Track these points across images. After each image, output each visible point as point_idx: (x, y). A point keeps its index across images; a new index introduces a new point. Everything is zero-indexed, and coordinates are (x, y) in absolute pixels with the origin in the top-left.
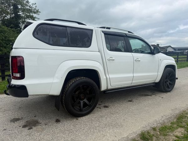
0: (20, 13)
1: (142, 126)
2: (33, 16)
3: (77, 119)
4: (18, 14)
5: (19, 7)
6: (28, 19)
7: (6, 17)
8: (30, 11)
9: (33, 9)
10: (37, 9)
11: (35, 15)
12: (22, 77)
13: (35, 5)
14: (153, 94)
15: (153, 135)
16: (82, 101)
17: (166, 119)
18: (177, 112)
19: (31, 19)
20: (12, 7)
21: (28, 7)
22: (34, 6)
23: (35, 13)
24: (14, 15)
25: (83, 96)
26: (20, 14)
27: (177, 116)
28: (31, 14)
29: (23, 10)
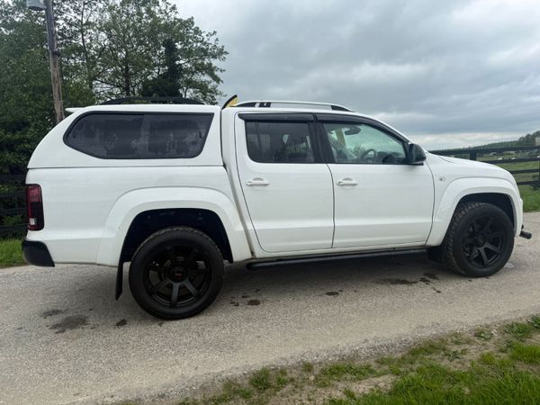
0: (181, 62)
1: (283, 356)
2: (211, 64)
3: (160, 325)
4: (177, 62)
5: (179, 47)
6: (200, 74)
7: (150, 73)
8: (204, 53)
9: (210, 47)
10: (219, 45)
11: (215, 62)
12: (40, 226)
13: (214, 37)
14: (423, 280)
15: (292, 380)
16: (179, 284)
17: (368, 348)
18: (428, 333)
19: (206, 72)
20: (163, 49)
21: (199, 44)
22: (212, 40)
23: (214, 57)
24: (167, 68)
25: (178, 272)
26: (180, 65)
27: (415, 344)
28: (206, 61)
29: (188, 54)
